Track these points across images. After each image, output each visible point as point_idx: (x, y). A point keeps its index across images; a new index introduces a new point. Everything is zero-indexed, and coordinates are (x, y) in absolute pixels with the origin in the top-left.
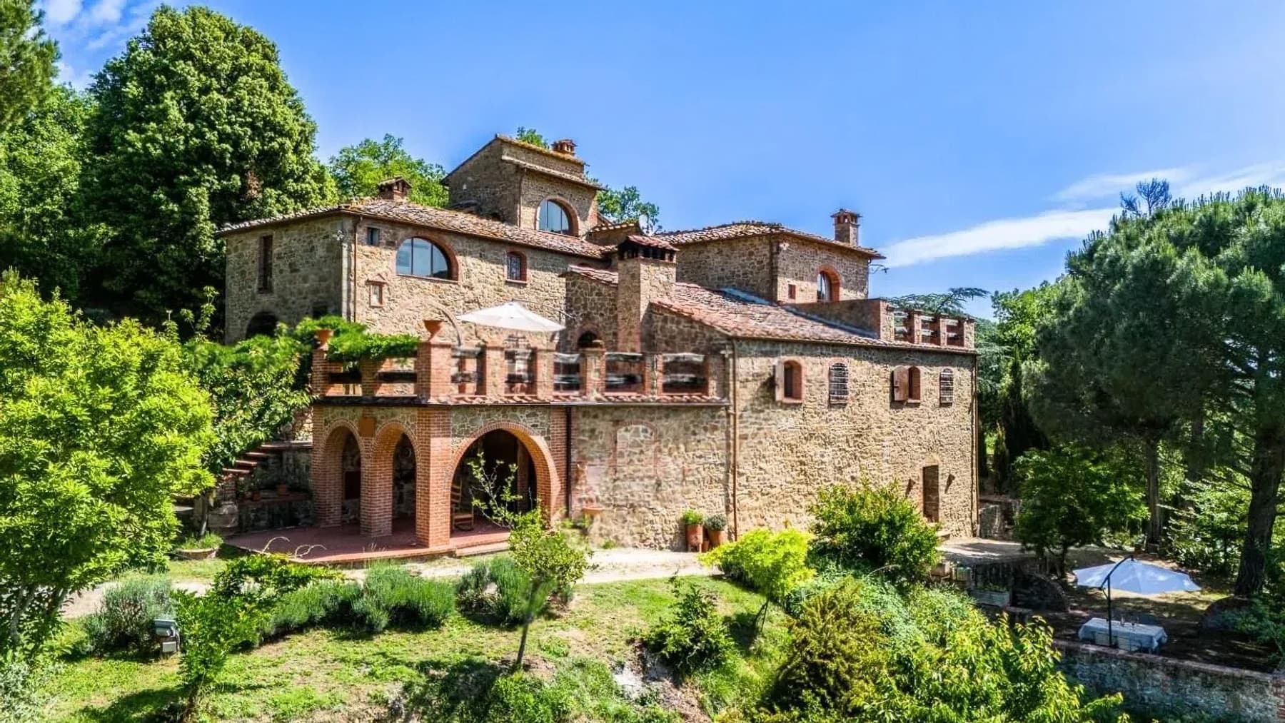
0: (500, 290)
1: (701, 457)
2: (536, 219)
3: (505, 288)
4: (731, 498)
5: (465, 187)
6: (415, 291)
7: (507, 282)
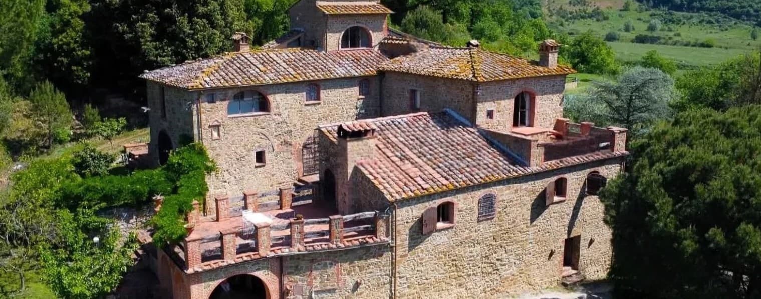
0: (301, 111)
1: (371, 273)
2: (339, 44)
3: (304, 109)
4: (393, 292)
5: (297, 19)
6: (241, 125)
7: (306, 105)
